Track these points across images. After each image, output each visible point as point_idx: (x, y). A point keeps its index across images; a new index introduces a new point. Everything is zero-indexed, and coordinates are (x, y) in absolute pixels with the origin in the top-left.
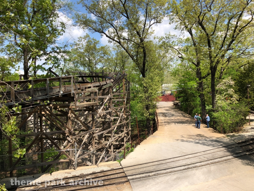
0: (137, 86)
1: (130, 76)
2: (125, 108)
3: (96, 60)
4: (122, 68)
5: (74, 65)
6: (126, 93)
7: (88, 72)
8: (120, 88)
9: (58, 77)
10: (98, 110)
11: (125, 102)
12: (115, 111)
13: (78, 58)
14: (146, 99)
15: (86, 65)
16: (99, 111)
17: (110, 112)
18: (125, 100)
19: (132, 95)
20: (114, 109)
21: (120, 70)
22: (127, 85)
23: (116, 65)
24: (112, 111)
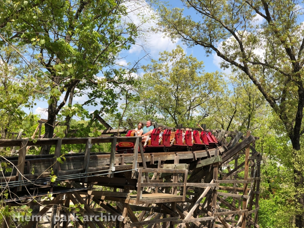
0: (278, 165)
1: (263, 141)
2: (245, 216)
3: (192, 101)
4: (248, 120)
5: (146, 108)
6: (251, 180)
7: (172, 123)
8: (239, 167)
9: (111, 130)
10: (185, 212)
11: (248, 201)
12: (221, 220)
13: (156, 94)
14: (296, 200)
15: (170, 110)
16: (187, 214)
17: (210, 221)
18: (248, 197)
19: (264, 186)
20: (220, 217)
21: (243, 125)
22: (254, 161)
23: (235, 113)
24: (214, 220)
